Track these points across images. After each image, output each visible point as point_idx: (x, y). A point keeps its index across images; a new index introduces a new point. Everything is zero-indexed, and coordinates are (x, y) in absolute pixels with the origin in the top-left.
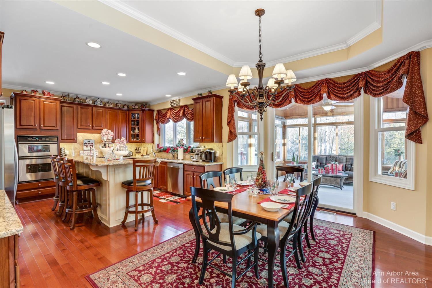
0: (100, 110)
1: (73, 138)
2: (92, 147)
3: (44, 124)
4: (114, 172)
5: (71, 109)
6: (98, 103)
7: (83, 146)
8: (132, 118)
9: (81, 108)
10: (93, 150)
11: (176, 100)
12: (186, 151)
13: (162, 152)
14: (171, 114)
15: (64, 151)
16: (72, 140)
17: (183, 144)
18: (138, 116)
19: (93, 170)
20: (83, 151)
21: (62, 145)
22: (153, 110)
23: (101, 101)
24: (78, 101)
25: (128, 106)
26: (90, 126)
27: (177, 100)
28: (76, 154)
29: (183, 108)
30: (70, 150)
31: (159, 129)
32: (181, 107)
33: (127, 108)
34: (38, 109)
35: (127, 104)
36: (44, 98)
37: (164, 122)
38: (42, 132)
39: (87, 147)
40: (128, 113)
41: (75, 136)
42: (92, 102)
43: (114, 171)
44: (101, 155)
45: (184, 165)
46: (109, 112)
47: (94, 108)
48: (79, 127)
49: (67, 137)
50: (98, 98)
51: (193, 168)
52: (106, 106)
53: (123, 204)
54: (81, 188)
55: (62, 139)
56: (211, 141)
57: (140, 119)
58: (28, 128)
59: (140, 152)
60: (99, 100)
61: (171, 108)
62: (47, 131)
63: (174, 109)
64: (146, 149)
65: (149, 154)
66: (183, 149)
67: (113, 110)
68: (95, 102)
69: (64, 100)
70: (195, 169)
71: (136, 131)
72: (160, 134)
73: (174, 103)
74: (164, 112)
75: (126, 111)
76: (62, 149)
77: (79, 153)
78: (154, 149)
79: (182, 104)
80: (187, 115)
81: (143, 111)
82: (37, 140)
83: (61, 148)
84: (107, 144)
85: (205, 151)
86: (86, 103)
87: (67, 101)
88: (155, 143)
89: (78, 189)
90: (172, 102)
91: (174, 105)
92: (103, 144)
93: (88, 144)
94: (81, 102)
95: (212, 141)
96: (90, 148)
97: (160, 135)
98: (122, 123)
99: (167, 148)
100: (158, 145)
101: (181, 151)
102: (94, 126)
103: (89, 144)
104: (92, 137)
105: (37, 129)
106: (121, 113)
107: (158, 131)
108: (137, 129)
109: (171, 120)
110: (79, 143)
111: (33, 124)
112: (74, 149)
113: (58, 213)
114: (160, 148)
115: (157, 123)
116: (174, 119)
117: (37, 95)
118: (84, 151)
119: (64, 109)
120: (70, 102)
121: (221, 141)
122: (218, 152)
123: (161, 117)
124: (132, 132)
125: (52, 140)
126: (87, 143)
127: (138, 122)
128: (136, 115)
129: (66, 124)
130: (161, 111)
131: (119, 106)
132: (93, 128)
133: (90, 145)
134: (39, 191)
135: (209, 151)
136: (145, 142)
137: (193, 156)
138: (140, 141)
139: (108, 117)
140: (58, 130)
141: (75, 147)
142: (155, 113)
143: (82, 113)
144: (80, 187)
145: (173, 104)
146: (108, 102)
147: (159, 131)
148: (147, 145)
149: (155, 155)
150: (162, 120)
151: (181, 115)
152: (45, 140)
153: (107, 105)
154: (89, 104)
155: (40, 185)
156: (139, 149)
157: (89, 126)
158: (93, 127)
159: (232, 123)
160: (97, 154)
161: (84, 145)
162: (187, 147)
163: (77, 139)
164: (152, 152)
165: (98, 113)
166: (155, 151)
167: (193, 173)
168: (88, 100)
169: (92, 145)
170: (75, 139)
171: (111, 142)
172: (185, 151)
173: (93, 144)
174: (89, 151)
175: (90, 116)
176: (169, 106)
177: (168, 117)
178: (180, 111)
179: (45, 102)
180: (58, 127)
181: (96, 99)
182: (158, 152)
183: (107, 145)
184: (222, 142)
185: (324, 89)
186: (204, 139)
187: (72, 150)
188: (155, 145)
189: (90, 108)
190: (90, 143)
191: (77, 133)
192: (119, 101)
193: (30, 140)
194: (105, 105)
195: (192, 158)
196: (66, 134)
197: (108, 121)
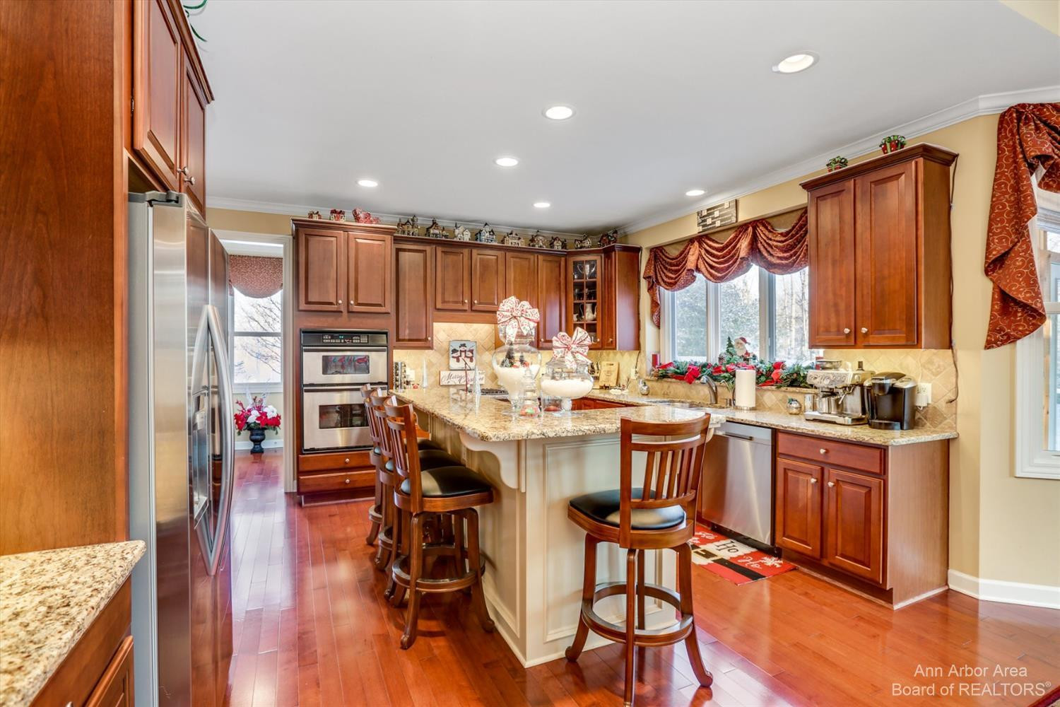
0: (491, 255)
1: (424, 337)
2: (471, 360)
3: (356, 299)
4: (541, 461)
5: (419, 256)
6: (485, 236)
7: (449, 358)
8: (576, 277)
9: (442, 252)
10: (471, 370)
11: (723, 205)
12: (766, 378)
13: (670, 380)
14: (700, 255)
15: (403, 371)
16: (422, 342)
17: (747, 353)
18: (594, 269)
19: (472, 451)
20: (449, 372)
21: (399, 356)
22: (638, 250)
23: (492, 232)
24: (436, 235)
25: (563, 243)
26: (466, 301)
27: (726, 206)
28: (432, 379)
29: (750, 229)
30: (419, 369)
31: (655, 305)
32: (742, 228)
33: (560, 248)
34: (343, 259)
35: (562, 237)
36: (358, 229)
37: (676, 283)
38: (353, 320)
39: (458, 361)
40: (563, 263)
41: (429, 330)
42: (471, 236)
43: (544, 456)
44: (493, 384)
45: (775, 432)
46: (514, 262)
47: (475, 252)
48: (439, 306)
49: (409, 334)
50: (486, 224)
51: (822, 451)
52: (505, 245)
53: (573, 580)
54: (434, 507)
55: (398, 340)
56: (903, 342)
57: (598, 279)
58: (323, 308)
59: (597, 379)
60: (488, 229)
61: (701, 237)
62: (364, 317)
63: (713, 237)
64: (615, 368)
65: (625, 384)
66: (753, 372)
67: (526, 255)
68: (477, 234)
69: (404, 232)
70: (831, 453)
71: (587, 314)
72: (659, 323)
73: (713, 218)
74: (674, 252)
75: (557, 255)
76: (400, 365)
77: (438, 377)
78: (640, 369)
79: (744, 217)
80: (768, 252)
81: (608, 253)
82: (342, 341)
83: (397, 364)
84: (518, 351)
85: (867, 384)
86: (455, 240)
87: (411, 236)
88: (645, 351)
89: (425, 510)
90: (705, 213)
91: (714, 223)
92: (505, 354)
93: (461, 351)
94: (443, 235)
95: (912, 342)
96: (464, 366)
97: (659, 327)
98: (547, 291)
99: (688, 366)
100: (655, 357)
101: (745, 380)
102: (476, 302)
103: (463, 354)
104: (471, 332)
105: (341, 312)
106: (545, 264)
107: (652, 313)
108: (588, 309)
109: (699, 276)
110: (439, 351)
111: (333, 300)
112: (427, 367)
113: (379, 559)
114: (665, 367)
115: (651, 289)
116: (713, 272)
117: (342, 221)
118: (452, 372)
119: (405, 257)
120: (417, 237)
121: (948, 343)
122: (926, 387)
123: (666, 268)
124: (575, 317)
125: (374, 340)
126: (458, 349)
127: (592, 286)
128: (588, 266)
129: (407, 296)
130: (665, 248)
131: (541, 244)
132: (473, 308)
133: (466, 356)
134: (346, 477)
135: (889, 382)
136: (615, 349)
137: (799, 397)
138: (600, 346)
139: (511, 275)
140: (388, 313)
141: (431, 362)
142: (644, 257)
143: (444, 268)
144: (431, 502)
145: (709, 221)
146: (511, 234)
147: (656, 313)
148: (619, 355)
149: (645, 388)
150: (667, 276)
151: (743, 253)
152: (359, 341)
153: (510, 242)
154: (462, 240)
155: (347, 460)
156: (596, 368)
157: (463, 303)
158: (472, 304)
160: (483, 382)
161: (451, 355)
162: (768, 365)
163: (435, 338)
164: (633, 377)
165: (485, 266)
166: (645, 377)
167: (822, 469)
168: (461, 229)
169: (470, 355)
170: (429, 338)
171: (531, 344)
172: (763, 379)
173: (472, 351)
174: (463, 373)
175: (466, 277)
176: (695, 230)
177: (691, 264)
178: (736, 240)
179: (359, 241)
180: (389, 307)
181: (480, 226)
182: (657, 381)
183: (517, 355)
184: (950, 346)
186: (866, 334)
187: (422, 368)
188: (645, 355)
189: (466, 251)
190: (465, 351)
191: (434, 324)
192: (539, 230)
193: (327, 341)
194: (503, 242)
195: (794, 405)
196: (407, 324)
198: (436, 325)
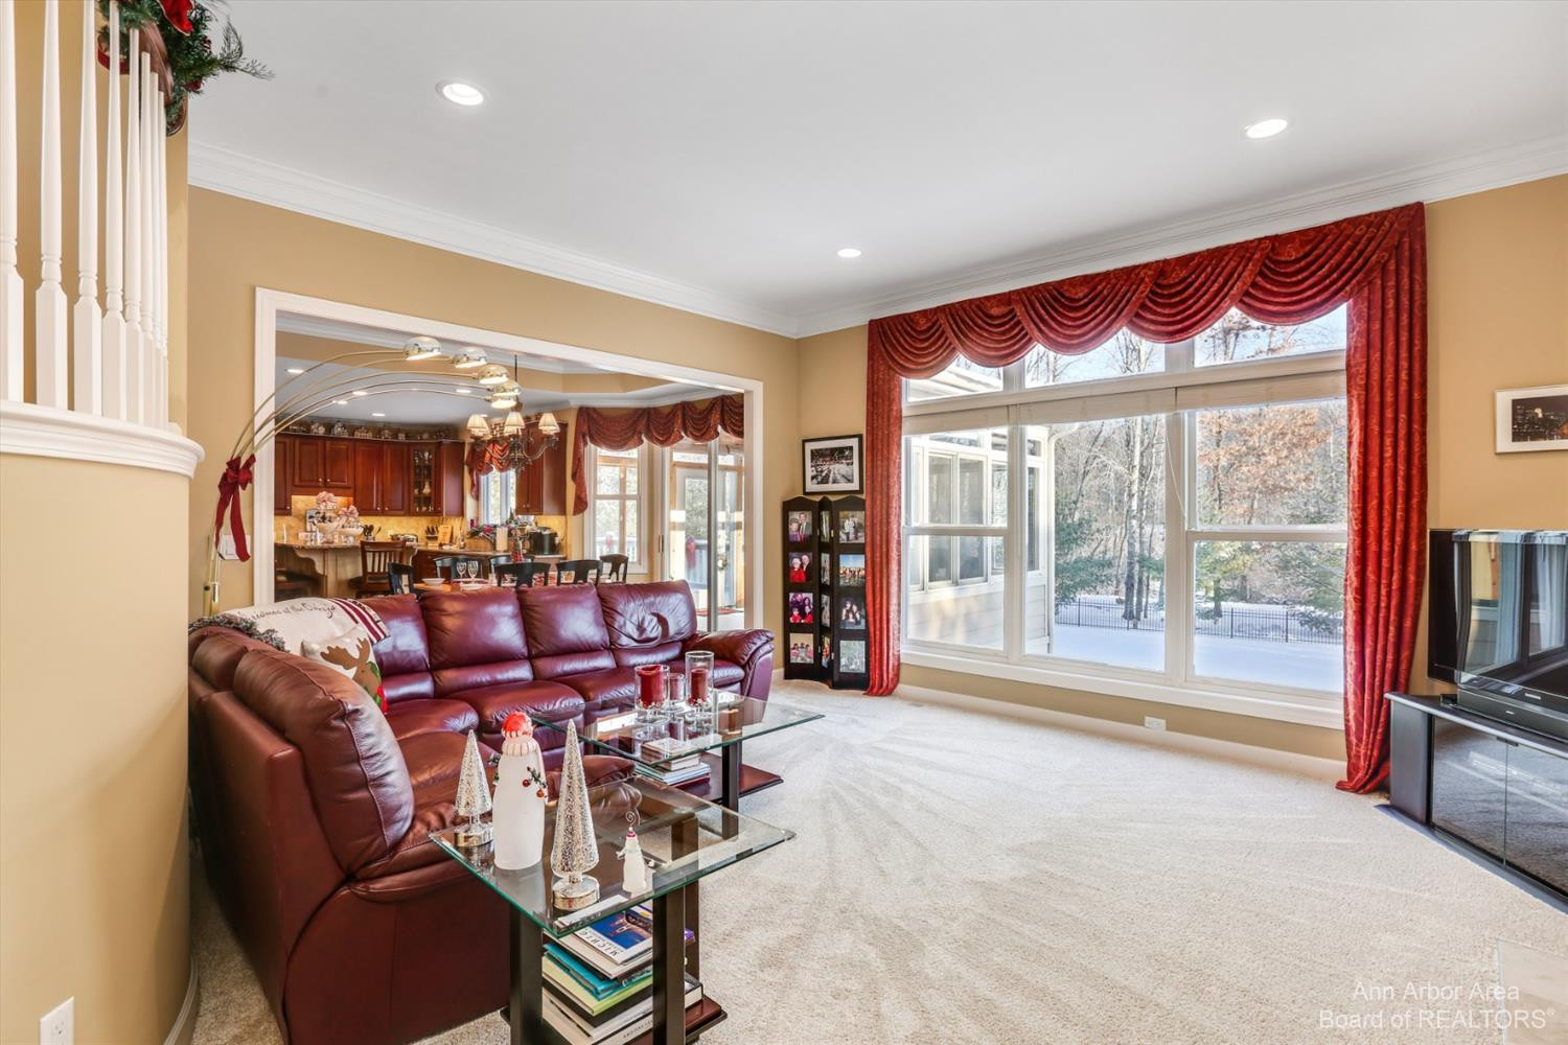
0: (342, 446)
1: (284, 506)
6: (338, 430)
7: (306, 522)
8: (415, 461)
14: (493, 453)
16: (283, 510)
20: (306, 533)
22: (463, 444)
23: (344, 426)
24: (295, 429)
25: (406, 434)
26: (320, 480)
29: (510, 441)
31: (474, 485)
33: (403, 438)
37: (482, 470)
40: (406, 451)
41: (288, 502)
42: (325, 430)
46: (363, 450)
47: (328, 443)
48: (297, 483)
50: (339, 421)
52: (355, 437)
57: (433, 464)
59: (436, 538)
60: (340, 424)
64: (450, 530)
65: (456, 540)
67: (372, 445)
68: (330, 429)
71: (424, 489)
72: (478, 497)
75: (403, 445)
78: (464, 529)
81: (440, 445)
86: (311, 433)
88: (466, 517)
94: (300, 430)
97: (478, 500)
98: (391, 472)
100: (472, 521)
102: (329, 479)
106: (390, 451)
107: (472, 489)
108: (426, 485)
109: (494, 467)
110: (297, 517)
112: (287, 529)
114: (477, 528)
115: (471, 472)
116: (499, 465)
118: (309, 533)
121: (564, 512)
122: (559, 534)
123: (478, 459)
124: (416, 491)
127: (429, 469)
128: (425, 455)
131: (386, 435)
132: (327, 485)
136: (445, 515)
138: (435, 513)
139: (359, 460)
142: (467, 450)
143: (302, 455)
146: (360, 428)
147: (475, 489)
148: (450, 520)
150: (478, 465)
151: (507, 458)
153: (358, 435)
154: (317, 434)
156: (434, 530)
157: (318, 481)
158: (325, 481)
159: (578, 475)
163: (293, 507)
164: (460, 536)
165: (337, 454)
166: (467, 535)
168: (317, 425)
170: (288, 507)
175: (320, 461)
177: (487, 460)
181: (333, 422)
182: (473, 537)
184: (565, 514)
185: (715, 416)
188: (467, 520)
189: (320, 443)
191: (293, 496)
192: (385, 425)
194: (353, 434)
197: (360, 469)
198: (294, 498)
